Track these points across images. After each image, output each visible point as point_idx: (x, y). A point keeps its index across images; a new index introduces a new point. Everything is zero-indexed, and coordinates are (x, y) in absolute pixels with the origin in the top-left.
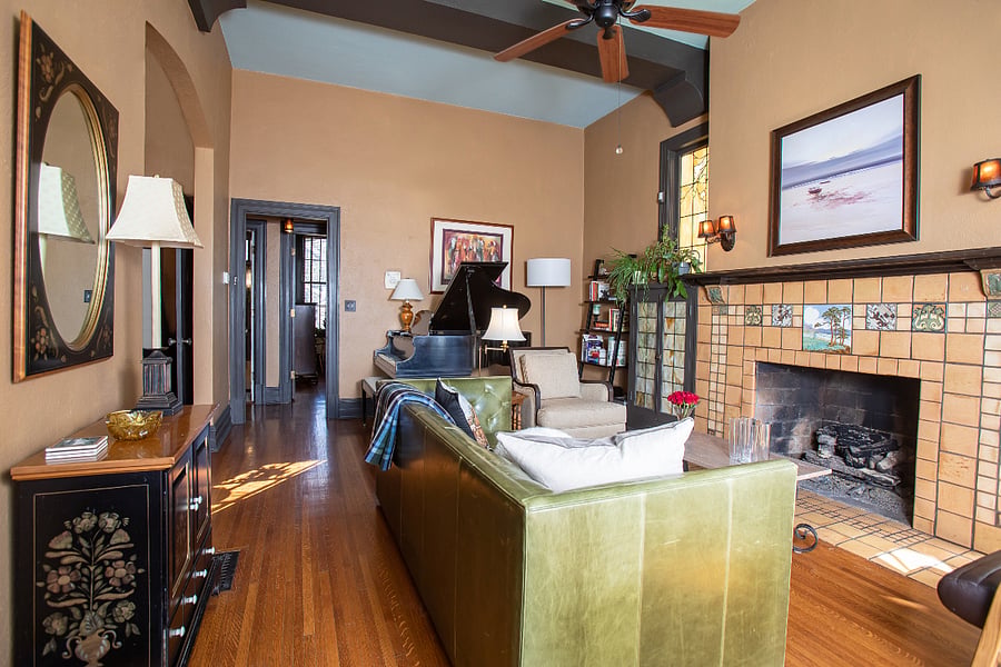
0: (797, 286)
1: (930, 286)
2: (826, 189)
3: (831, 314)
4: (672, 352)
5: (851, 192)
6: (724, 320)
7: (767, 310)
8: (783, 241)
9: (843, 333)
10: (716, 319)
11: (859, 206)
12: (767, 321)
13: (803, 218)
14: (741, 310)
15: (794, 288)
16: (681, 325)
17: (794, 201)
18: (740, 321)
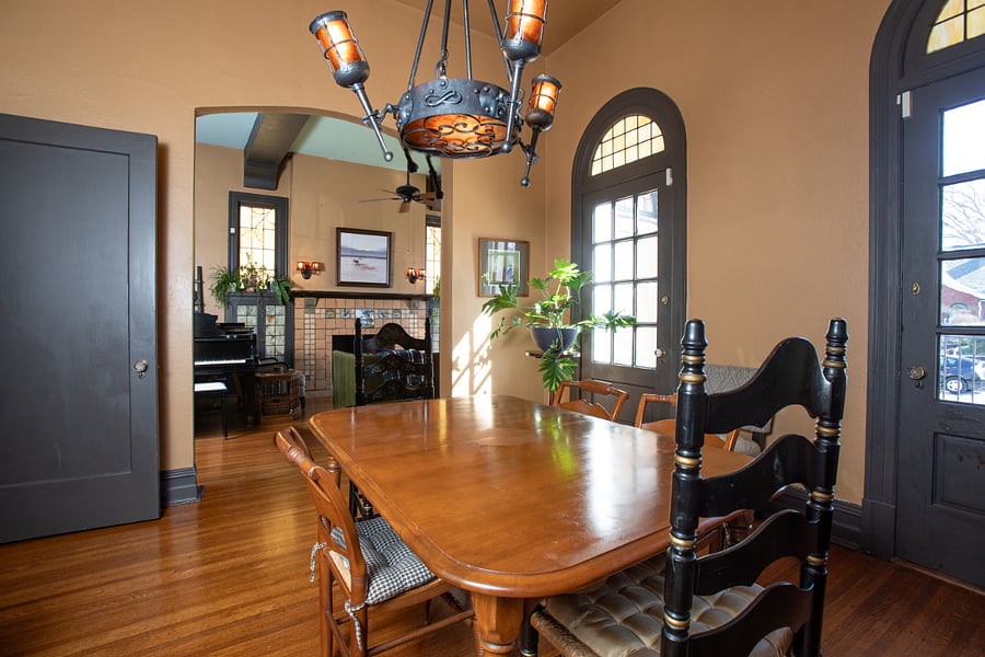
0: (352, 301)
1: (397, 304)
2: (360, 261)
3: (366, 313)
4: (274, 336)
5: (371, 266)
6: (312, 316)
7: (338, 311)
8: (342, 280)
9: (371, 320)
10: (307, 316)
11: (372, 272)
12: (338, 316)
13: (349, 271)
14: (324, 311)
15: (351, 302)
16: (281, 320)
17: (347, 263)
18: (323, 316)
